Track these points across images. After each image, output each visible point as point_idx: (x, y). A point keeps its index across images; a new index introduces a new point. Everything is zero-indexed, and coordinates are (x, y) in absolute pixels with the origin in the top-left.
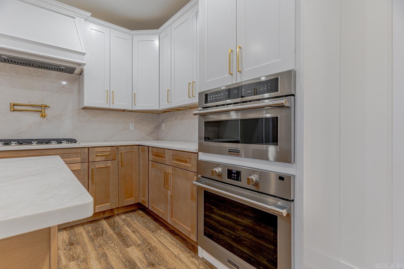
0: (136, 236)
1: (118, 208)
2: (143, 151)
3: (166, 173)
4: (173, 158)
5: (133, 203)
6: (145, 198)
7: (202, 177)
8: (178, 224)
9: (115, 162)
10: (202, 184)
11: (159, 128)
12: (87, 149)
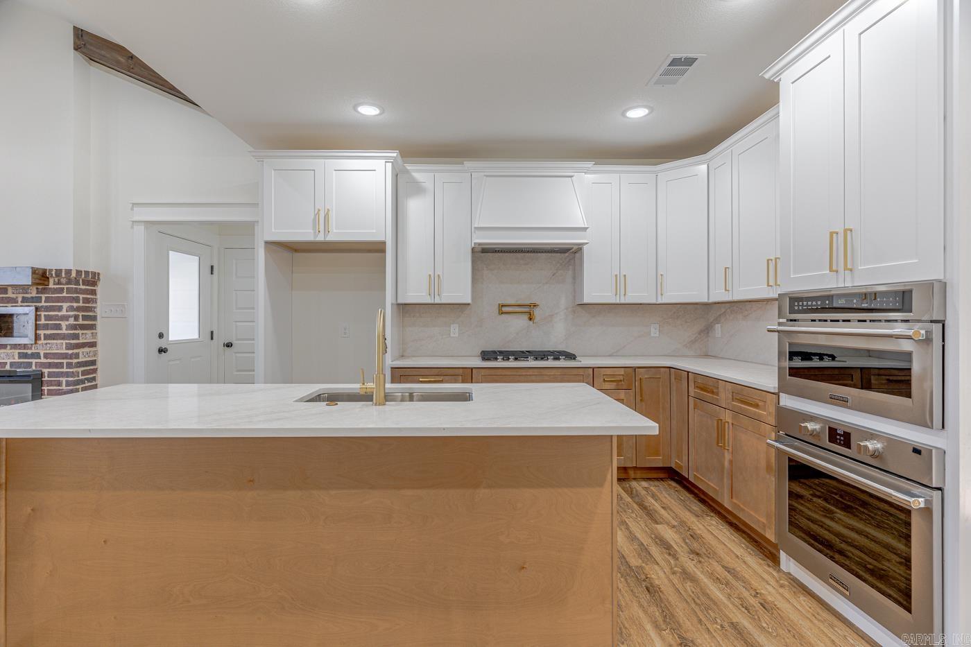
0: (668, 514)
1: (635, 468)
2: (678, 378)
3: (720, 421)
4: (733, 396)
5: (661, 465)
6: (682, 461)
7: (786, 434)
8: (743, 510)
9: (631, 392)
10: (785, 445)
11: (708, 333)
12: (592, 370)
